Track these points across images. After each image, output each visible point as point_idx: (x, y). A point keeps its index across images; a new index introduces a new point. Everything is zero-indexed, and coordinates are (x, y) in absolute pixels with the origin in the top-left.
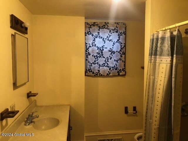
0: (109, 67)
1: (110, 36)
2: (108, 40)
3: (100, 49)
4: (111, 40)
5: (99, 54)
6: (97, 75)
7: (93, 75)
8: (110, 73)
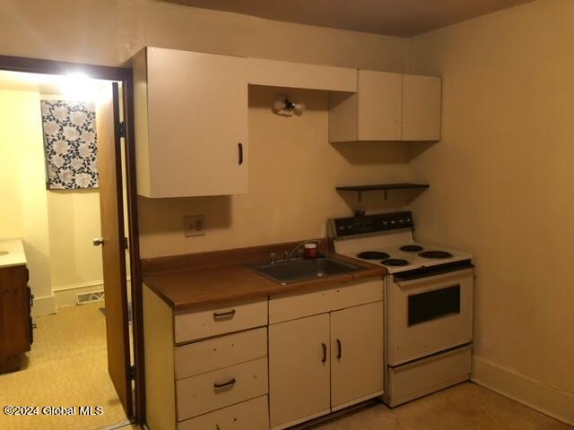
0: (91, 173)
1: (89, 123)
2: (86, 129)
3: (73, 145)
4: (91, 130)
5: (72, 152)
6: (70, 187)
7: (64, 187)
8: (93, 184)
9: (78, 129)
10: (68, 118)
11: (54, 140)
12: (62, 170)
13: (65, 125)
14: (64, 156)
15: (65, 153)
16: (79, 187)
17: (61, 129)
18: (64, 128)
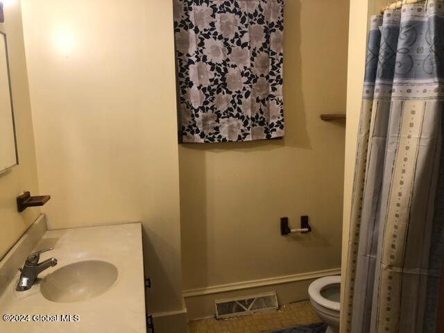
0: (243, 117)
1: (243, 33)
2: (238, 43)
3: (219, 70)
5: (216, 82)
6: (212, 139)
7: (202, 141)
8: (245, 135)
9: (226, 44)
10: (212, 24)
11: (191, 62)
12: (200, 113)
13: (207, 36)
14: (204, 90)
15: (206, 84)
16: (224, 140)
17: (201, 44)
18: (206, 41)
